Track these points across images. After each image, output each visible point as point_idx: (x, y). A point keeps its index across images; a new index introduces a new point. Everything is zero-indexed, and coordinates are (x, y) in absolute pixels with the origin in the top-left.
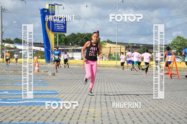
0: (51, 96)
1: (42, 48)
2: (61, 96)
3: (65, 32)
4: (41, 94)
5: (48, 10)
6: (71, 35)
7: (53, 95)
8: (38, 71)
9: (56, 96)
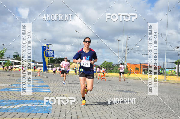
0: (46, 88)
1: (41, 64)
2: (51, 88)
3: (53, 57)
4: (41, 86)
5: (45, 47)
6: (55, 59)
7: (46, 87)
8: (40, 75)
9: (48, 88)
